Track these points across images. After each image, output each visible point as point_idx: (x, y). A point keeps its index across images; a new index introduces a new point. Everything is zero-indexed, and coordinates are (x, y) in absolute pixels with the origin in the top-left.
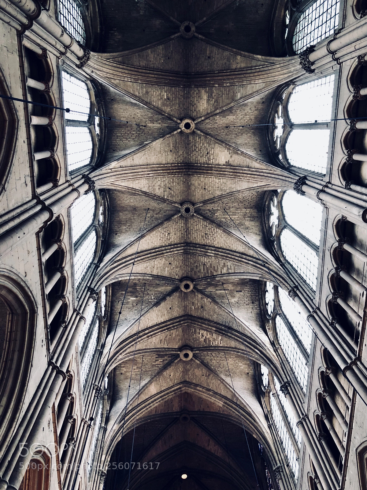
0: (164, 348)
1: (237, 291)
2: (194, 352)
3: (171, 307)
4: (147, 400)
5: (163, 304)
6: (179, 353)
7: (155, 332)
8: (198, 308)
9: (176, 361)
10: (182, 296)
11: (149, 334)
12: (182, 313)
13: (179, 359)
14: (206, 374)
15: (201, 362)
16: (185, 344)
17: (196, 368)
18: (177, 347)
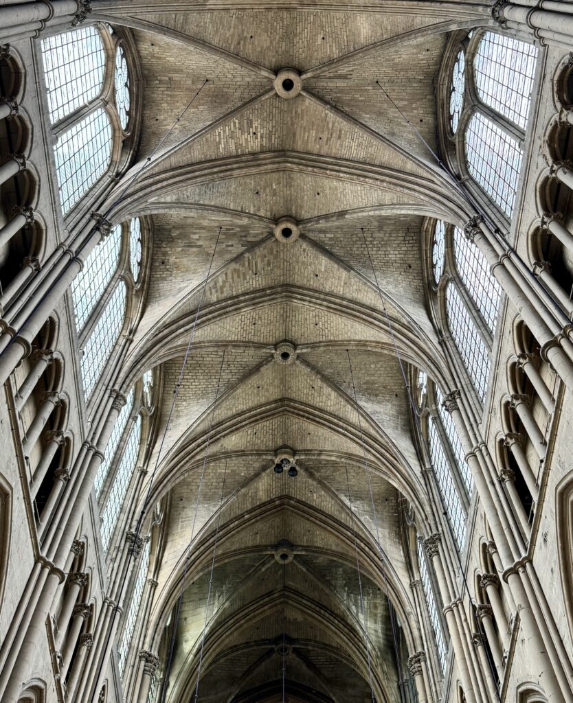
3: (318, 196)
8: (264, 190)
14: (245, 44)
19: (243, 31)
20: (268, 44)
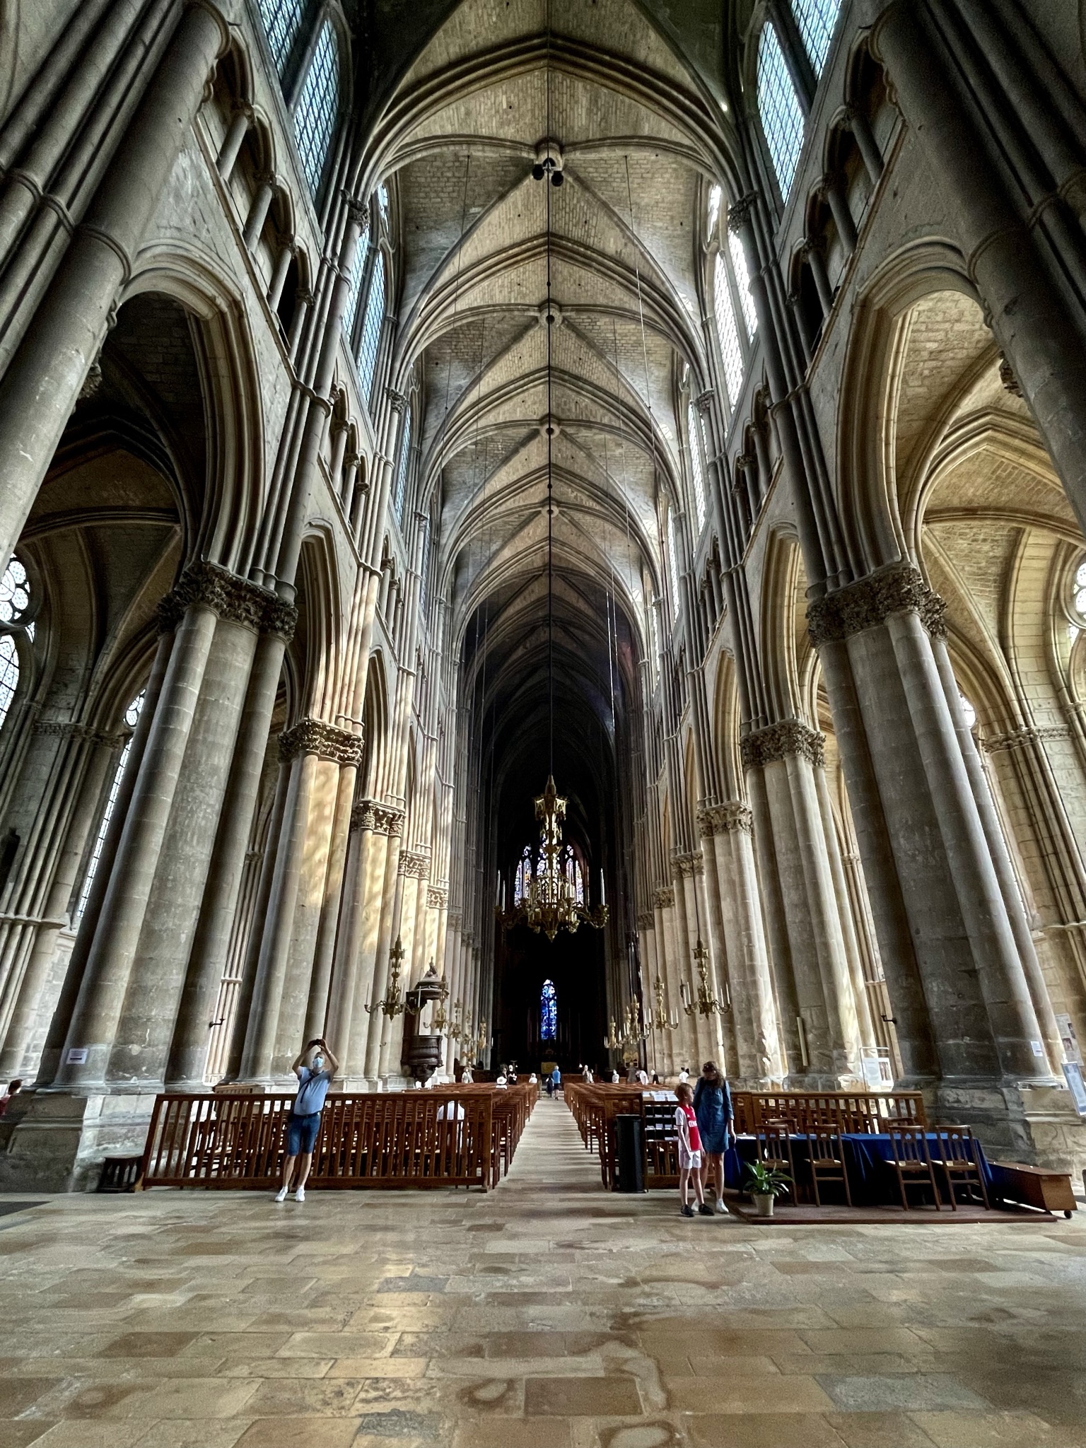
0: (522, 507)
2: (560, 508)
3: (527, 458)
5: (516, 458)
6: (540, 509)
8: (567, 459)
9: (537, 518)
10: (542, 442)
14: (576, 534)
15: (570, 521)
16: (548, 497)
17: (562, 526)
18: (537, 502)
19: (577, 540)
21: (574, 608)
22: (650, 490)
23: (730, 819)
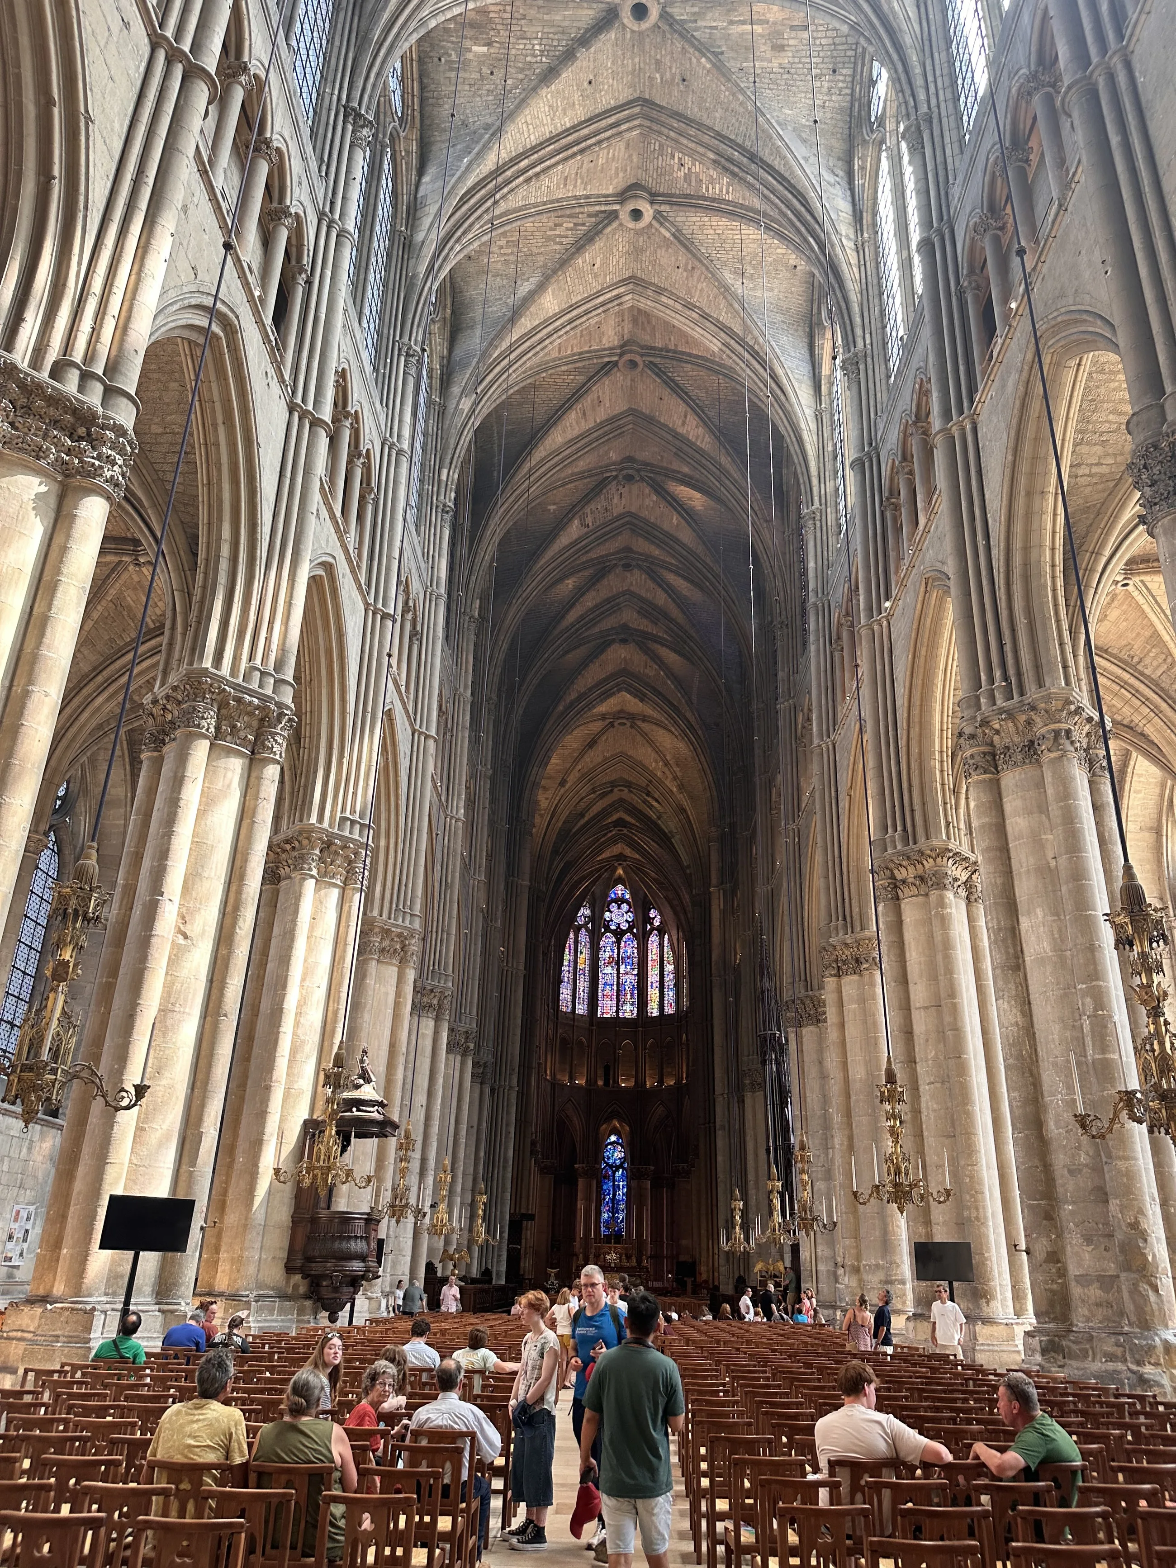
0: (575, 197)
1: (792, 28)
2: (656, 207)
3: (591, 77)
4: (535, 331)
5: (567, 75)
6: (616, 207)
7: (548, 163)
8: (673, 79)
9: (609, 229)
10: (624, 39)
11: (530, 173)
12: (625, 95)
13: (615, 224)
14: (687, 264)
15: (673, 235)
16: (633, 181)
17: (659, 247)
18: (611, 191)
19: (687, 278)
20: (659, 251)
21: (676, 435)
22: (838, 146)
23: (1041, 729)
